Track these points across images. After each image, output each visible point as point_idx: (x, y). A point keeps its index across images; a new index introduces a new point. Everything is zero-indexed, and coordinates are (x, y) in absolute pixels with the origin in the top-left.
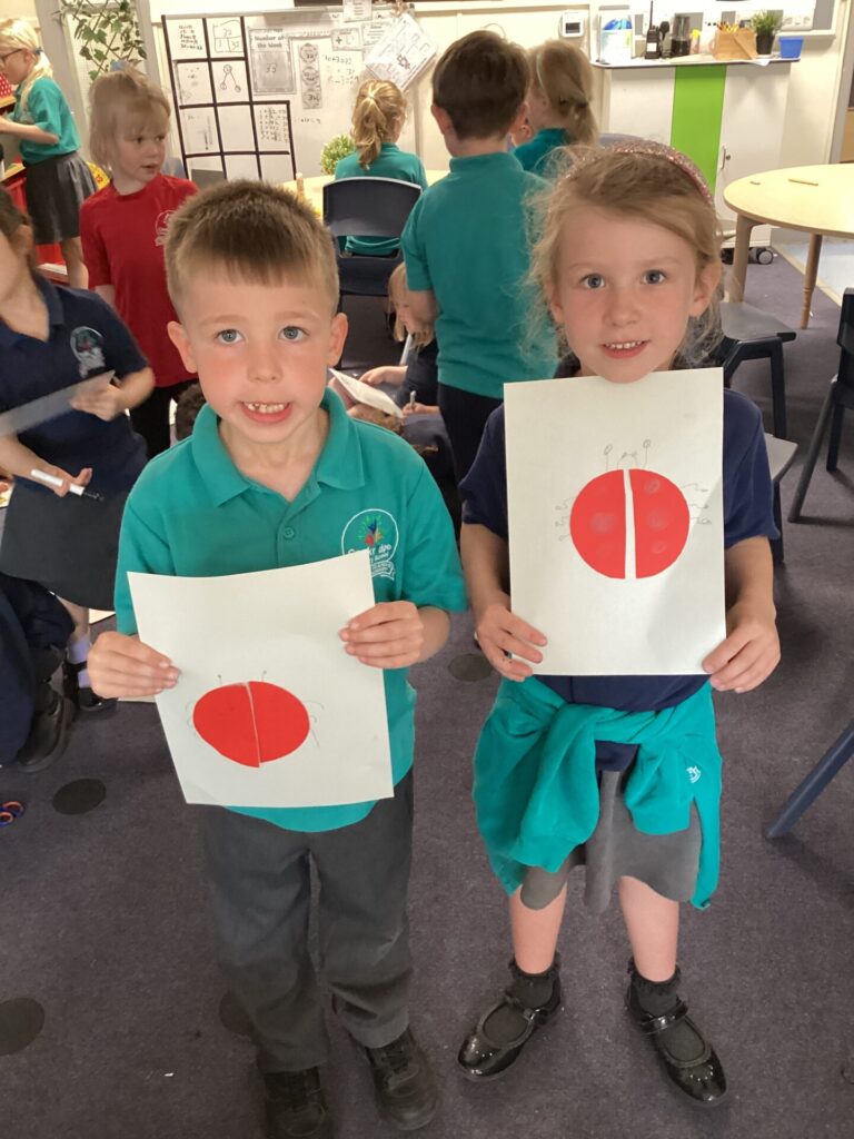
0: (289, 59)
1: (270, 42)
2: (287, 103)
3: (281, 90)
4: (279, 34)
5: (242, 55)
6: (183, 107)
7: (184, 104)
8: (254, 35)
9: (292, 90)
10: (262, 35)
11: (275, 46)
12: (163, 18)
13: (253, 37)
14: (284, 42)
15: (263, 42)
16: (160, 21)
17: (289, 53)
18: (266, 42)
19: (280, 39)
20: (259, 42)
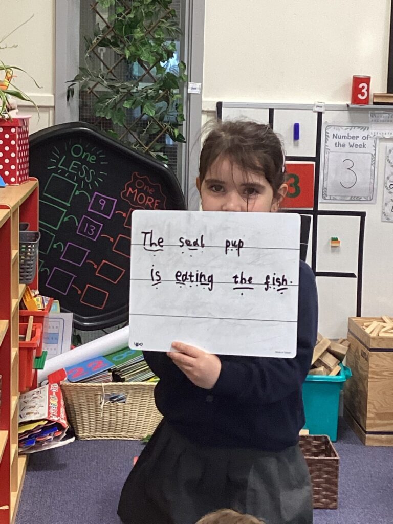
0: (373, 163)
1: (352, 141)
2: (362, 215)
3: (357, 199)
4: (365, 133)
5: (314, 155)
8: (331, 132)
9: (370, 199)
10: (342, 132)
11: (356, 146)
12: (219, 105)
13: (331, 135)
14: (369, 143)
15: (342, 141)
16: (214, 108)
17: (374, 156)
18: (346, 141)
19: (364, 138)
20: (337, 140)
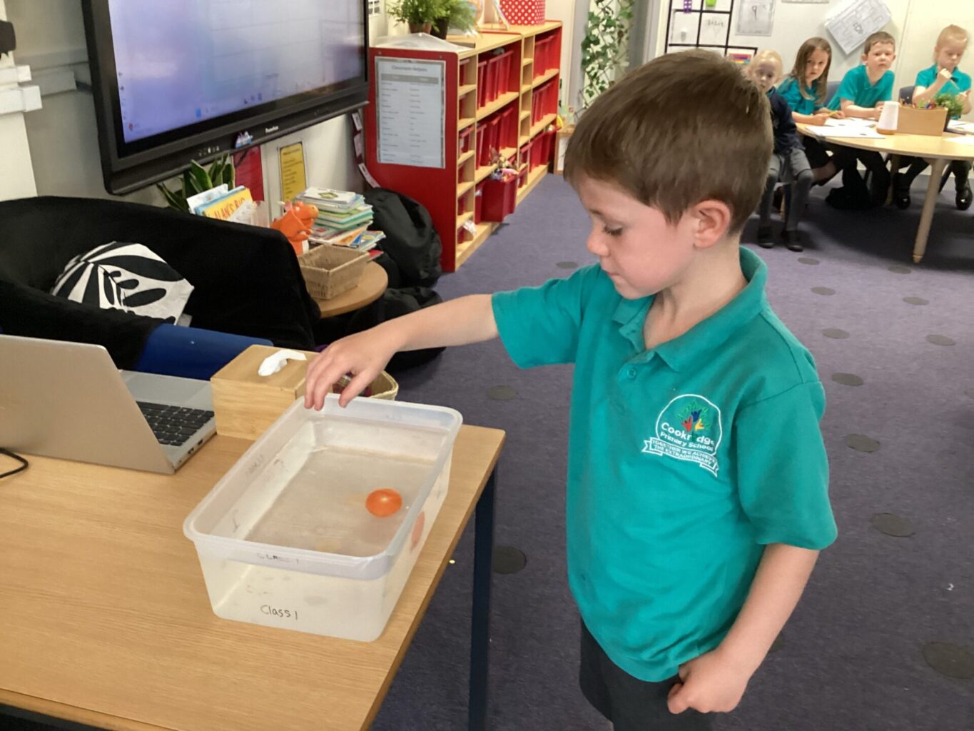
6: (671, 45)
7: (674, 42)
